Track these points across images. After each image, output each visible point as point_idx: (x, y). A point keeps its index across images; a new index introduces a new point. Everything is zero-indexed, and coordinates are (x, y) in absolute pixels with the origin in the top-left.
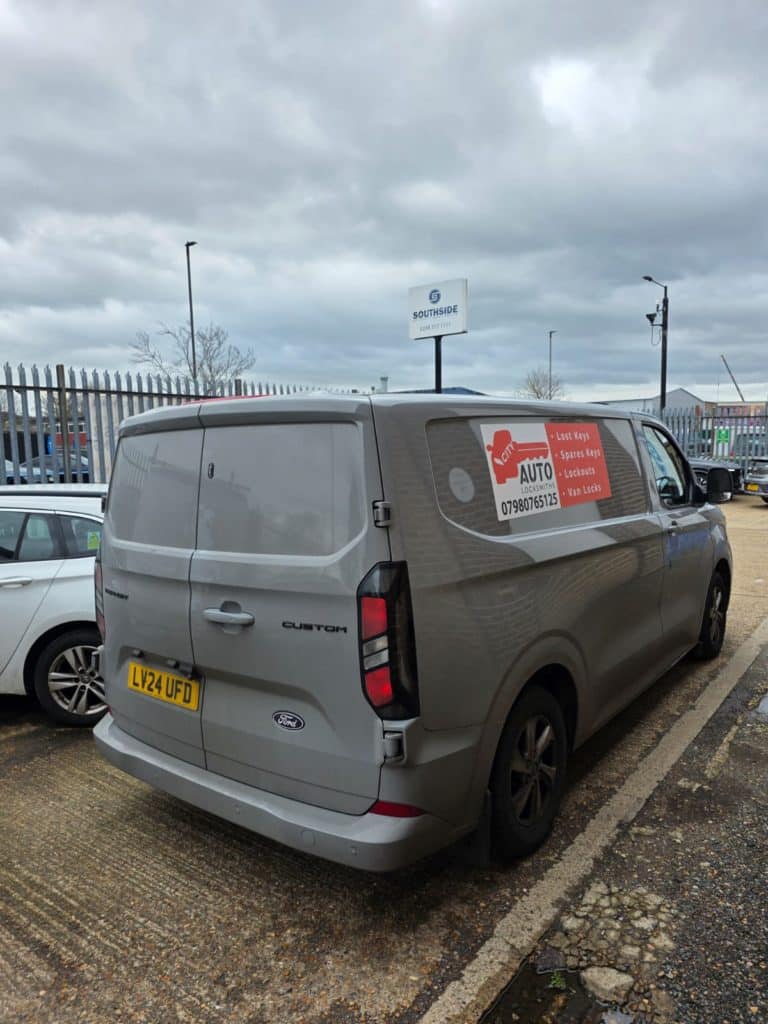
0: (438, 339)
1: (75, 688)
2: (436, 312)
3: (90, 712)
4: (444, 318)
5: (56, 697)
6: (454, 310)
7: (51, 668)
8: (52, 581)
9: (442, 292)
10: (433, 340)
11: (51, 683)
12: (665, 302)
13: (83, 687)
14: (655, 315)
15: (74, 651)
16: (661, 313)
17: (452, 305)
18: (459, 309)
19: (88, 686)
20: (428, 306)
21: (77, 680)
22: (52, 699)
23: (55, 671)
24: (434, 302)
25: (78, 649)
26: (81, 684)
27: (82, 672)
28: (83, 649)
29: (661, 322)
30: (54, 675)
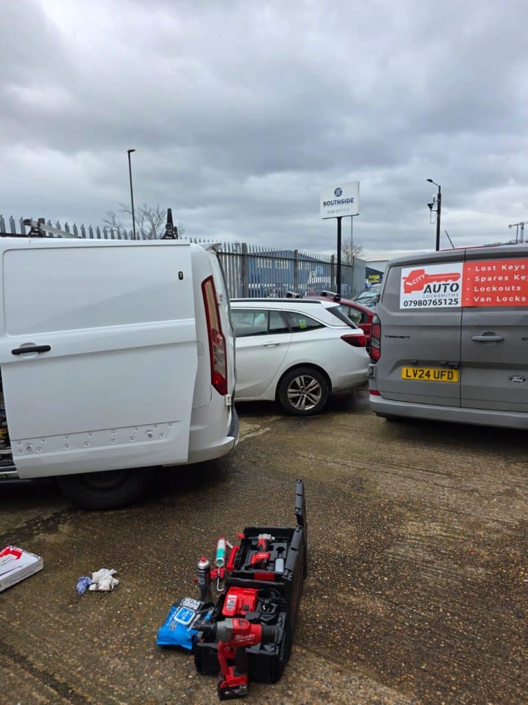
0: (339, 219)
1: (299, 397)
2: (339, 202)
3: (306, 409)
4: (344, 206)
5: (290, 401)
6: (352, 201)
7: (289, 386)
8: (290, 343)
9: (343, 190)
10: (336, 220)
11: (289, 395)
12: (439, 196)
13: (303, 396)
14: (433, 204)
15: (300, 379)
16: (437, 203)
17: (350, 198)
18: (354, 200)
19: (305, 396)
20: (333, 198)
21: (300, 393)
22: (289, 403)
23: (291, 388)
24: (338, 196)
25: (302, 377)
26: (302, 395)
27: (303, 389)
28: (304, 378)
29: (436, 209)
30: (290, 390)
